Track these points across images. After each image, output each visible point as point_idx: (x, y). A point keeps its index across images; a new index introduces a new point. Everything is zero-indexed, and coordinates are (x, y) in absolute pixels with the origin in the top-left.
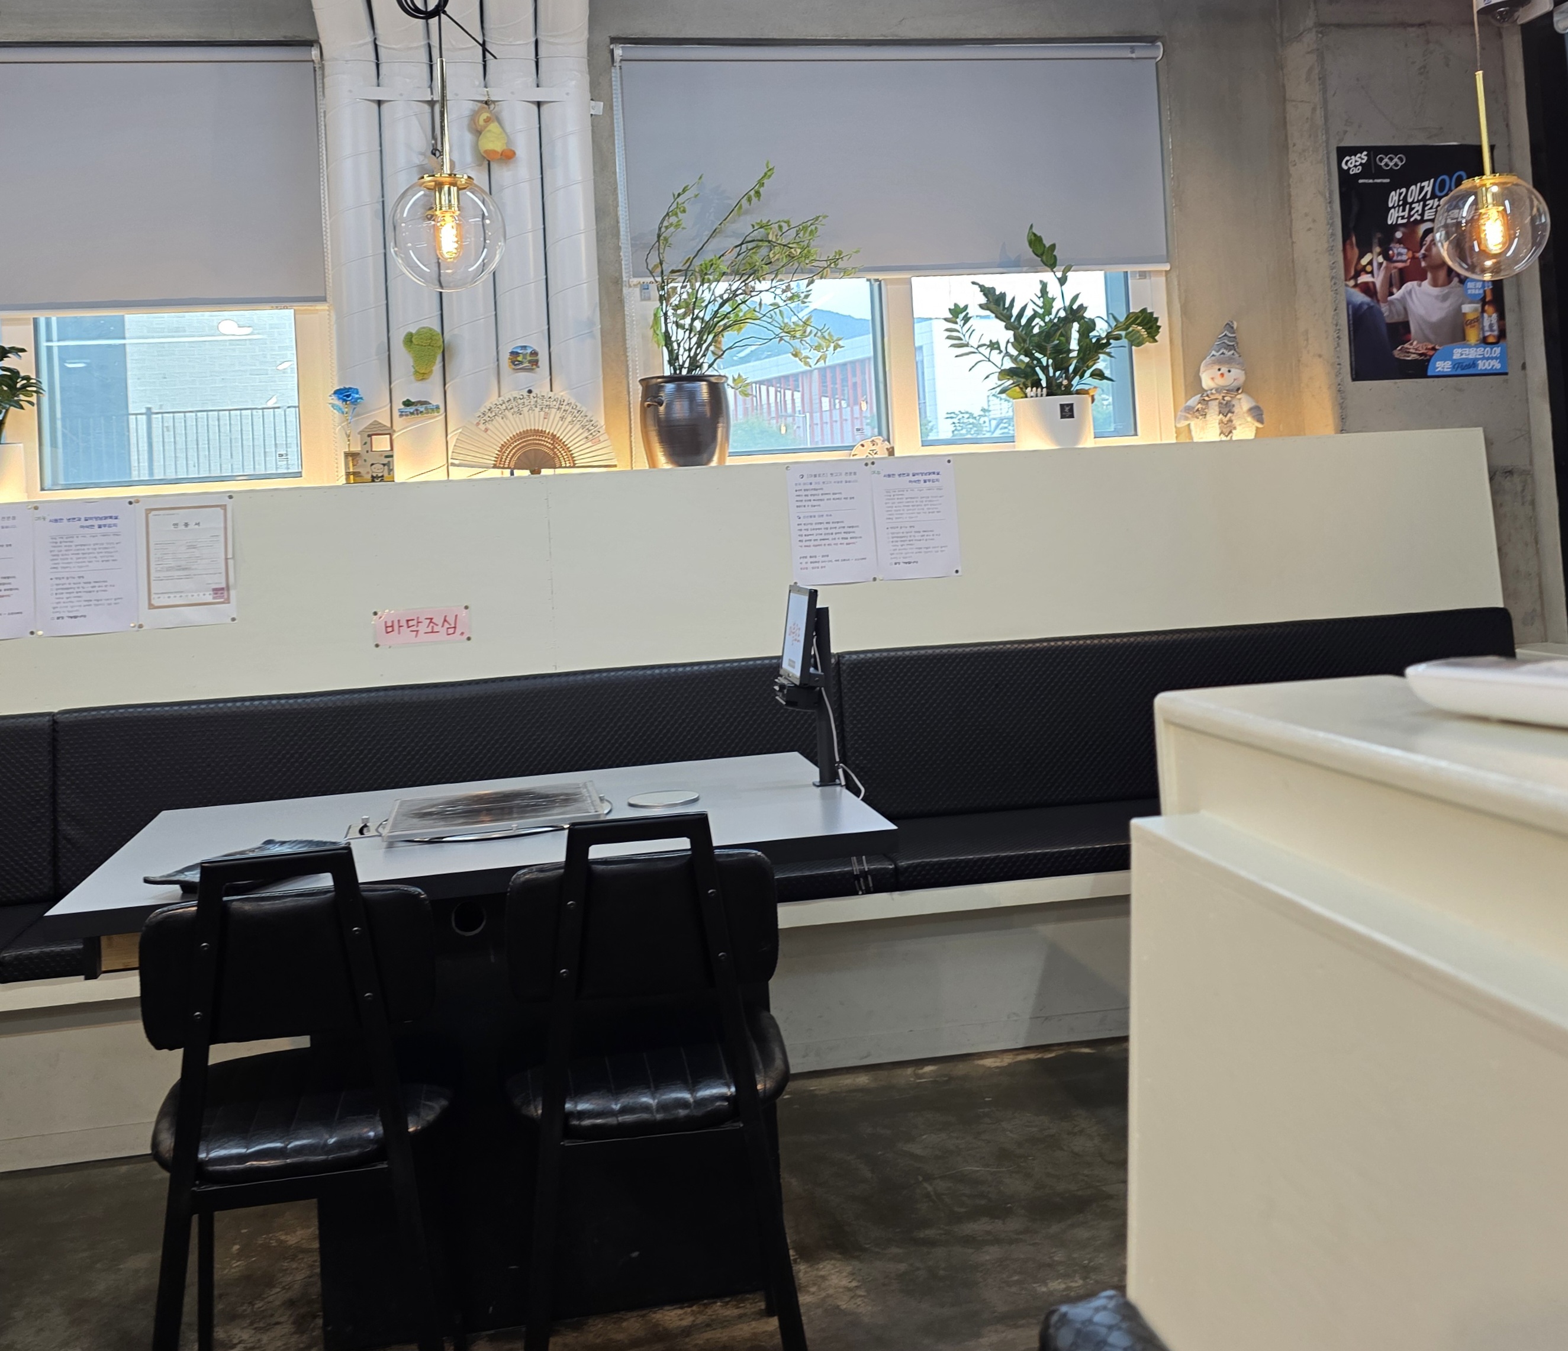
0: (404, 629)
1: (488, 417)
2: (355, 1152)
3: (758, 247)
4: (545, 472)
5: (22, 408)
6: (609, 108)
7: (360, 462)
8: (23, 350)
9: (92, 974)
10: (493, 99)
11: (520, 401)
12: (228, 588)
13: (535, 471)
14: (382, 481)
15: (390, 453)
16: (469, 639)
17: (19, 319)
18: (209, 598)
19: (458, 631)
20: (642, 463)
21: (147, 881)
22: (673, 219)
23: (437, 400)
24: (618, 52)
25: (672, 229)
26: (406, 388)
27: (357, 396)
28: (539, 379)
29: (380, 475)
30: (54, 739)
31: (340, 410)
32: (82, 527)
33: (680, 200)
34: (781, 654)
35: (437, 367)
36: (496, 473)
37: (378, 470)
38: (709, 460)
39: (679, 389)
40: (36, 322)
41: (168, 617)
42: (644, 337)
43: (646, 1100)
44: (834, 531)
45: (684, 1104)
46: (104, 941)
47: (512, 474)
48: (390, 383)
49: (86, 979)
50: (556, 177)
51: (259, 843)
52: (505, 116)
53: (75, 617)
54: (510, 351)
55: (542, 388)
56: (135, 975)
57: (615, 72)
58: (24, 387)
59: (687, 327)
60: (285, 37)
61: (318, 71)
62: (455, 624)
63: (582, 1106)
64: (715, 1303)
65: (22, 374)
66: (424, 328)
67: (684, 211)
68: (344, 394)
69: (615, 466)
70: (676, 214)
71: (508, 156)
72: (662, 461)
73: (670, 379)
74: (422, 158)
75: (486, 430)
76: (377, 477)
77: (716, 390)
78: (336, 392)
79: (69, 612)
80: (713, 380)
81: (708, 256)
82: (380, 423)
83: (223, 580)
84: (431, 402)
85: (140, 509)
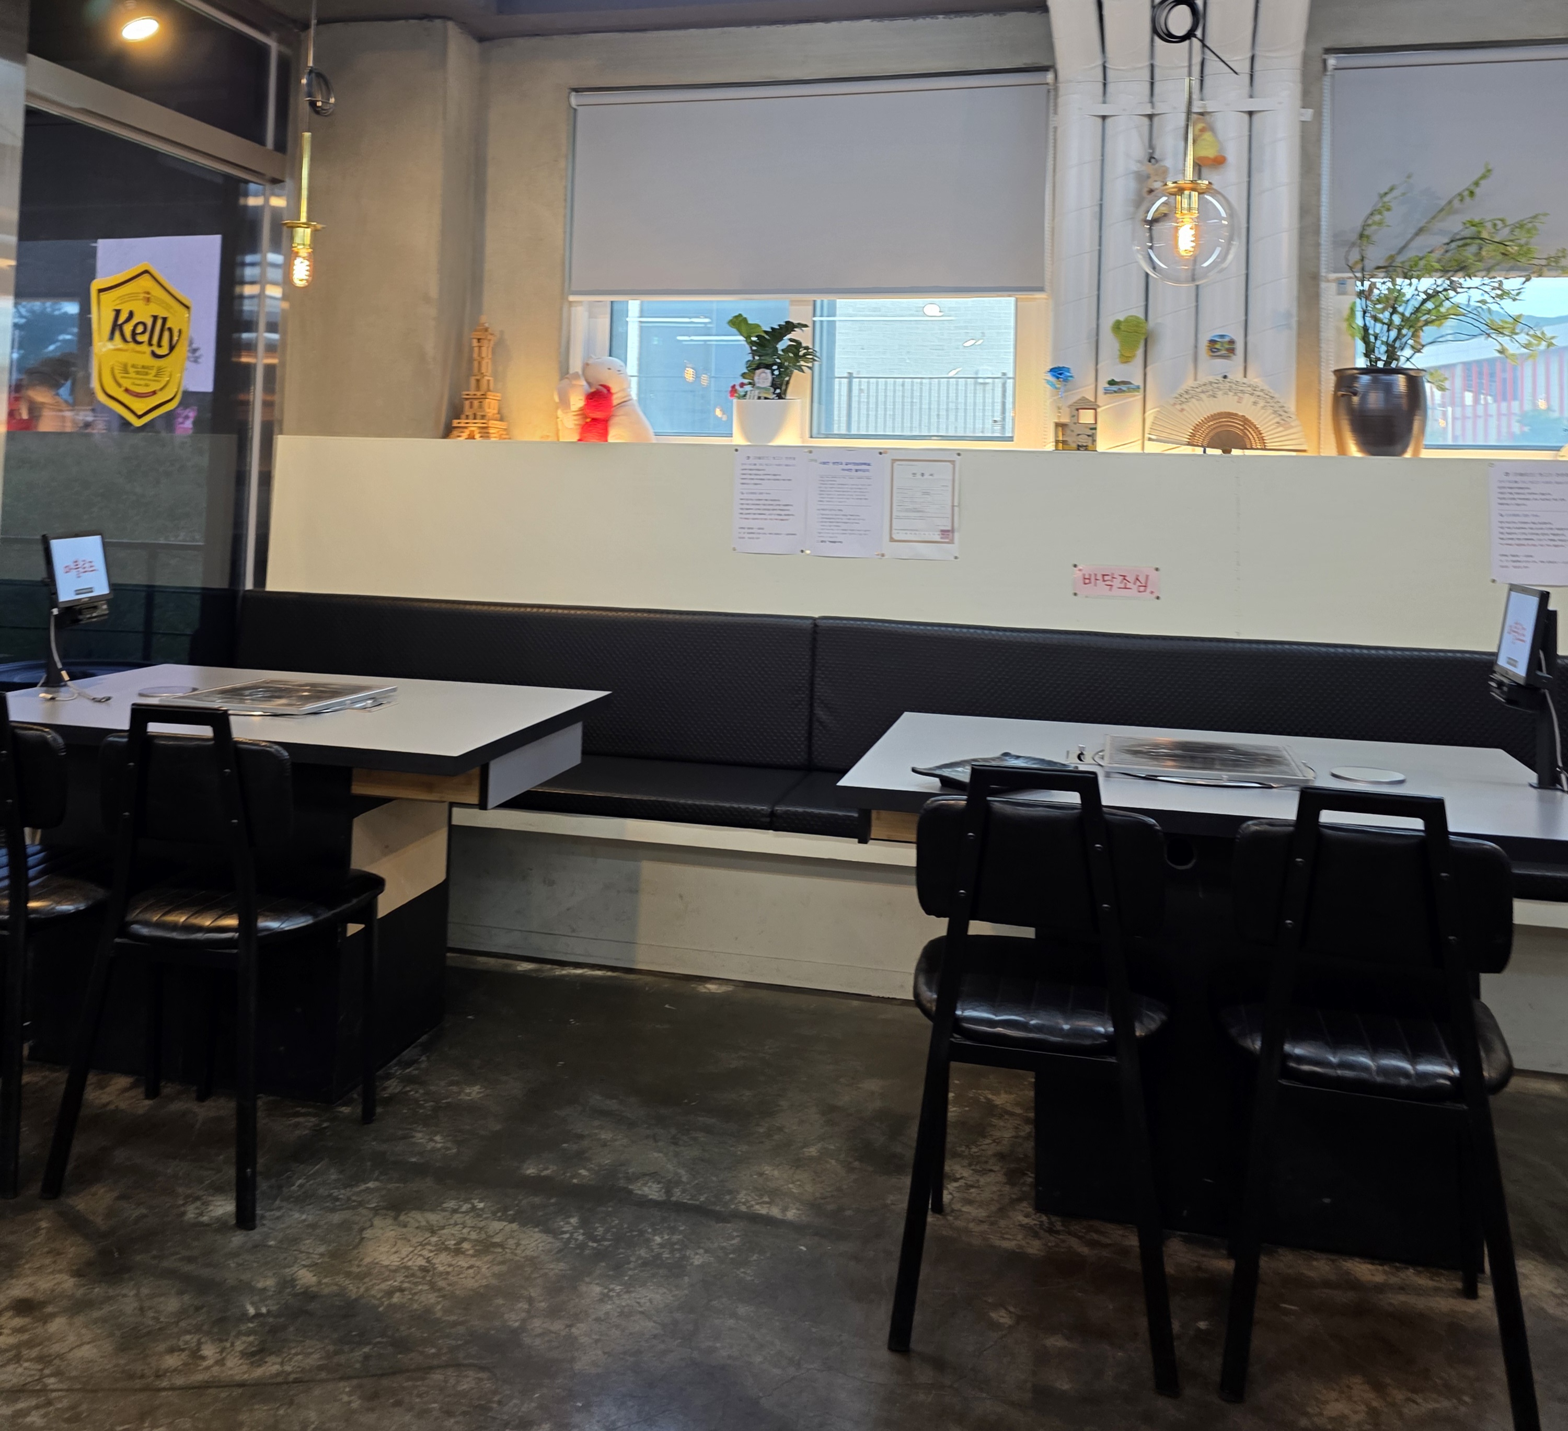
0: (1100, 582)
1: (1184, 398)
2: (1088, 1042)
3: (1466, 245)
4: (1235, 452)
5: (803, 371)
6: (1318, 114)
7: (1068, 432)
8: (806, 326)
9: (863, 840)
10: (1209, 110)
11: (1215, 385)
12: (953, 531)
13: (1227, 451)
14: (1086, 450)
15: (1093, 426)
16: (1158, 598)
17: (805, 301)
18: (937, 537)
19: (1149, 590)
20: (1329, 449)
21: (914, 770)
22: (1377, 218)
23: (1137, 381)
24: (1332, 61)
25: (1374, 227)
26: (1111, 369)
27: (1068, 374)
28: (1234, 366)
29: (1085, 444)
30: (814, 639)
31: (1052, 385)
32: (843, 470)
33: (1386, 199)
34: (1494, 650)
35: (1140, 352)
36: (1188, 450)
37: (1083, 440)
38: (1403, 451)
39: (1375, 381)
40: (815, 301)
41: (904, 550)
42: (1338, 330)
43: (1364, 1060)
44: (1539, 532)
45: (1406, 1074)
46: (874, 814)
47: (1205, 452)
48: (1097, 364)
49: (860, 842)
50: (1263, 180)
51: (998, 754)
52: (1219, 125)
53: (834, 542)
54: (1209, 338)
55: (1236, 375)
56: (912, 848)
57: (1327, 81)
58: (805, 355)
59: (1386, 321)
60: (1025, 64)
61: (1053, 91)
62: (1146, 582)
63: (1298, 1051)
64: (1407, 1268)
65: (804, 345)
66: (1132, 316)
67: (1388, 210)
68: (1058, 372)
69: (1304, 451)
70: (1380, 213)
71: (1219, 162)
72: (1354, 450)
73: (1364, 371)
74: (1139, 165)
75: (1182, 410)
76: (1082, 446)
77: (1414, 382)
78: (1052, 370)
79: (831, 537)
80: (1412, 373)
81: (1411, 253)
82: (1087, 399)
83: (950, 524)
84: (1133, 382)
85: (887, 458)
